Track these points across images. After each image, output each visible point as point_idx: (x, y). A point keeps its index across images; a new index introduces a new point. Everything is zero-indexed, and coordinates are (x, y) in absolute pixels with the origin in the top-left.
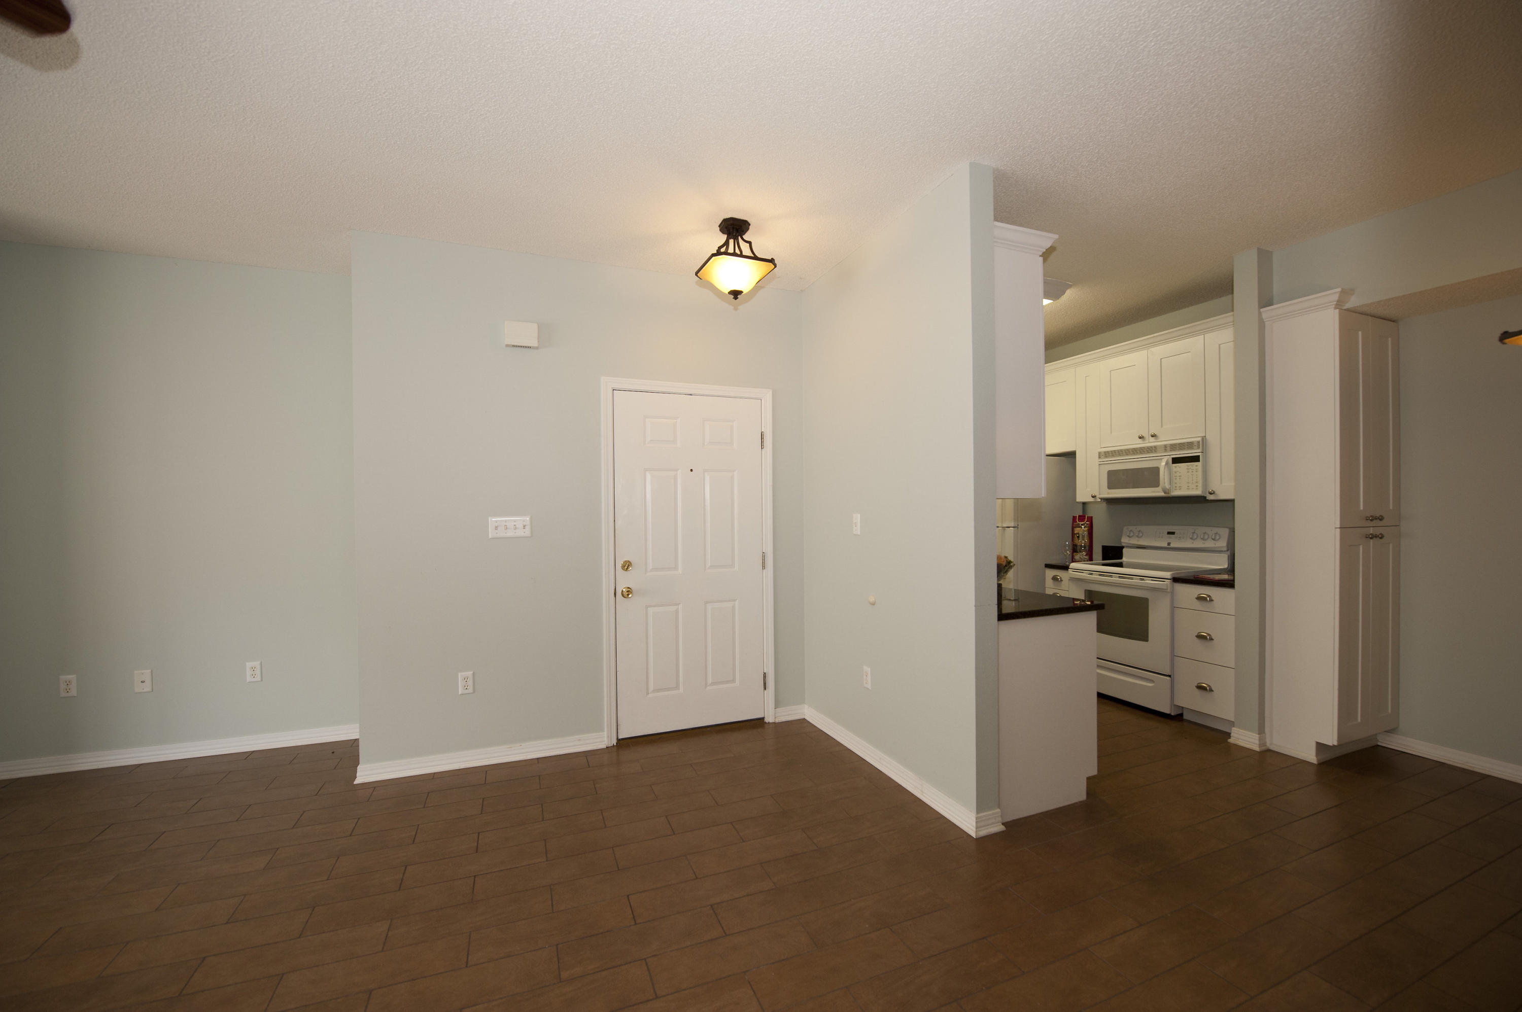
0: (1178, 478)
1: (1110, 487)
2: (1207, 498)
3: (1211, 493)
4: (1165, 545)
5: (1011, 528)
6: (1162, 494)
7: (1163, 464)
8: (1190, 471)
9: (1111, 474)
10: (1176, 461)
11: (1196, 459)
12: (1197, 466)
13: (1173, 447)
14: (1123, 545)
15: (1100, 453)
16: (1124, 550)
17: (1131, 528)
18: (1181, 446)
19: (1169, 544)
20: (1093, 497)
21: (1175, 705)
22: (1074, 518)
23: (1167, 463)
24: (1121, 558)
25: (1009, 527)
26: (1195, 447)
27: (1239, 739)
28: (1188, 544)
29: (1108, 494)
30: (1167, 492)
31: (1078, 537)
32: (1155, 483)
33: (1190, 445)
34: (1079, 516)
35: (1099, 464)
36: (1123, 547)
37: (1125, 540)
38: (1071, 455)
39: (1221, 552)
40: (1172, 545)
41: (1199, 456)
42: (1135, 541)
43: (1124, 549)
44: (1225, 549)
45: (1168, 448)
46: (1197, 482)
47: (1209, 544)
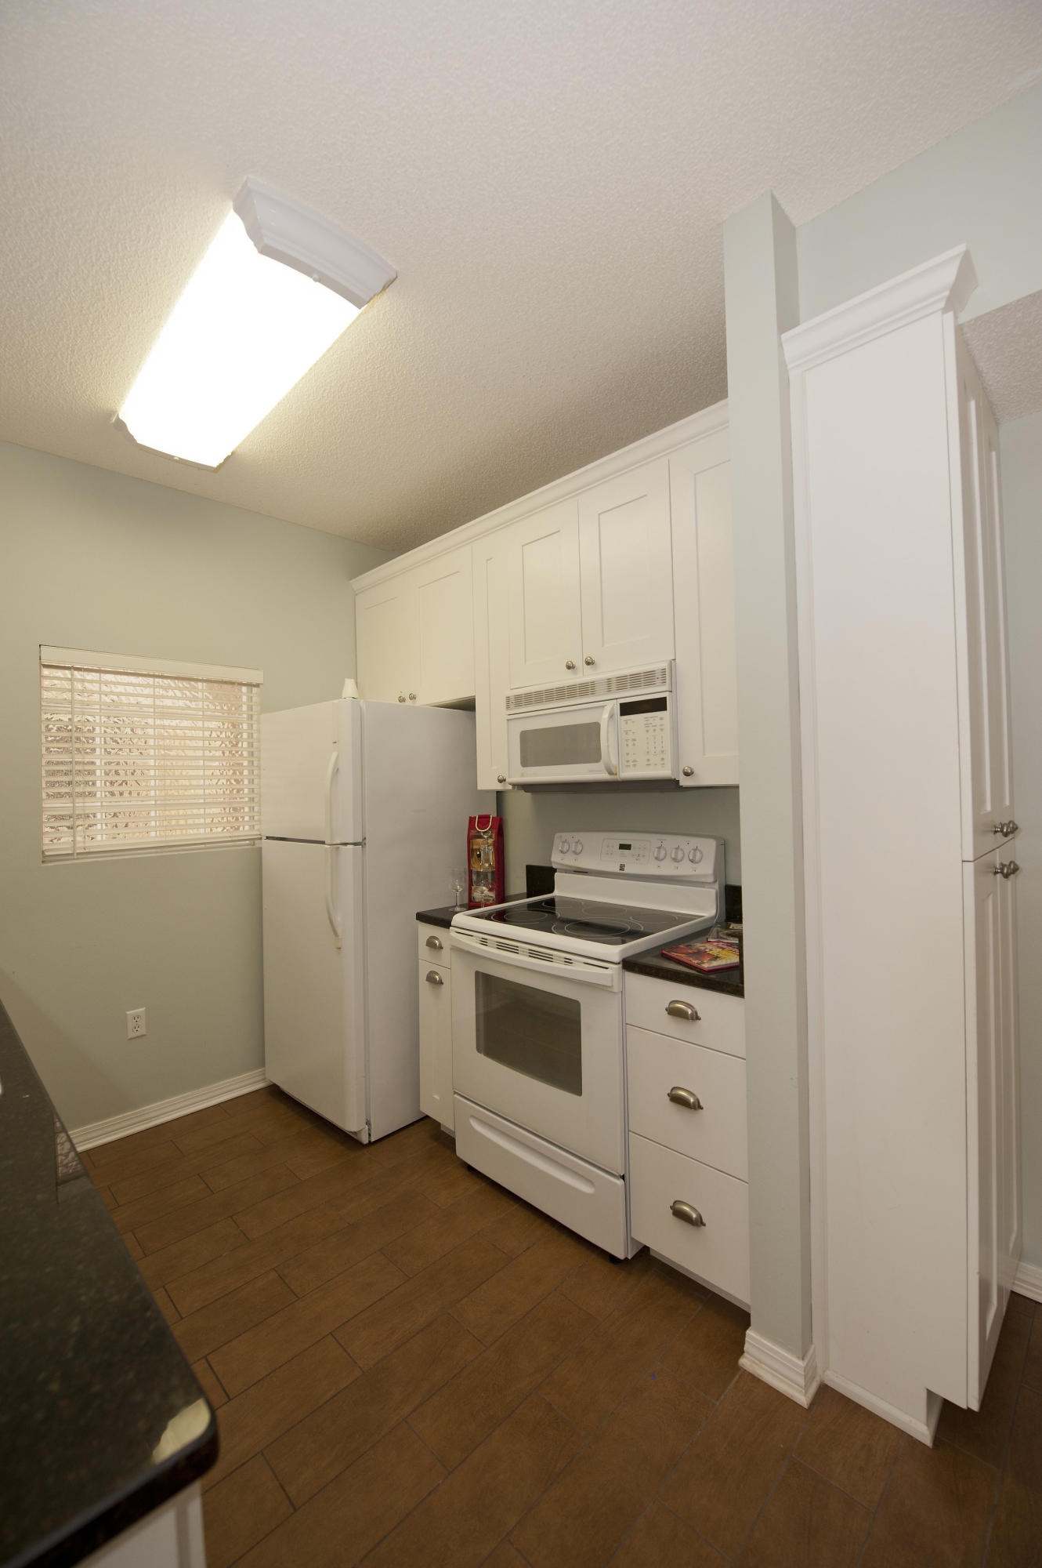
0: (630, 743)
1: (525, 762)
2: (681, 784)
3: (687, 774)
4: (617, 869)
5: (348, 846)
6: (604, 776)
7: (606, 716)
8: (651, 729)
9: (525, 736)
10: (628, 709)
11: (659, 705)
12: (661, 719)
13: (622, 682)
14: (554, 866)
15: (508, 698)
16: (558, 877)
17: (566, 836)
18: (635, 680)
19: (622, 867)
20: (500, 781)
21: (632, 1239)
22: (472, 820)
23: (611, 716)
24: (551, 890)
25: (346, 844)
26: (658, 682)
27: (761, 1362)
28: (652, 869)
29: (522, 775)
30: (614, 772)
31: (479, 856)
32: (594, 755)
33: (649, 677)
34: (480, 817)
35: (508, 720)
36: (555, 870)
37: (556, 859)
38: (467, 706)
39: (702, 884)
40: (627, 870)
41: (664, 699)
42: (570, 861)
43: (556, 874)
44: (711, 880)
45: (614, 686)
46: (663, 752)
47: (685, 869)
